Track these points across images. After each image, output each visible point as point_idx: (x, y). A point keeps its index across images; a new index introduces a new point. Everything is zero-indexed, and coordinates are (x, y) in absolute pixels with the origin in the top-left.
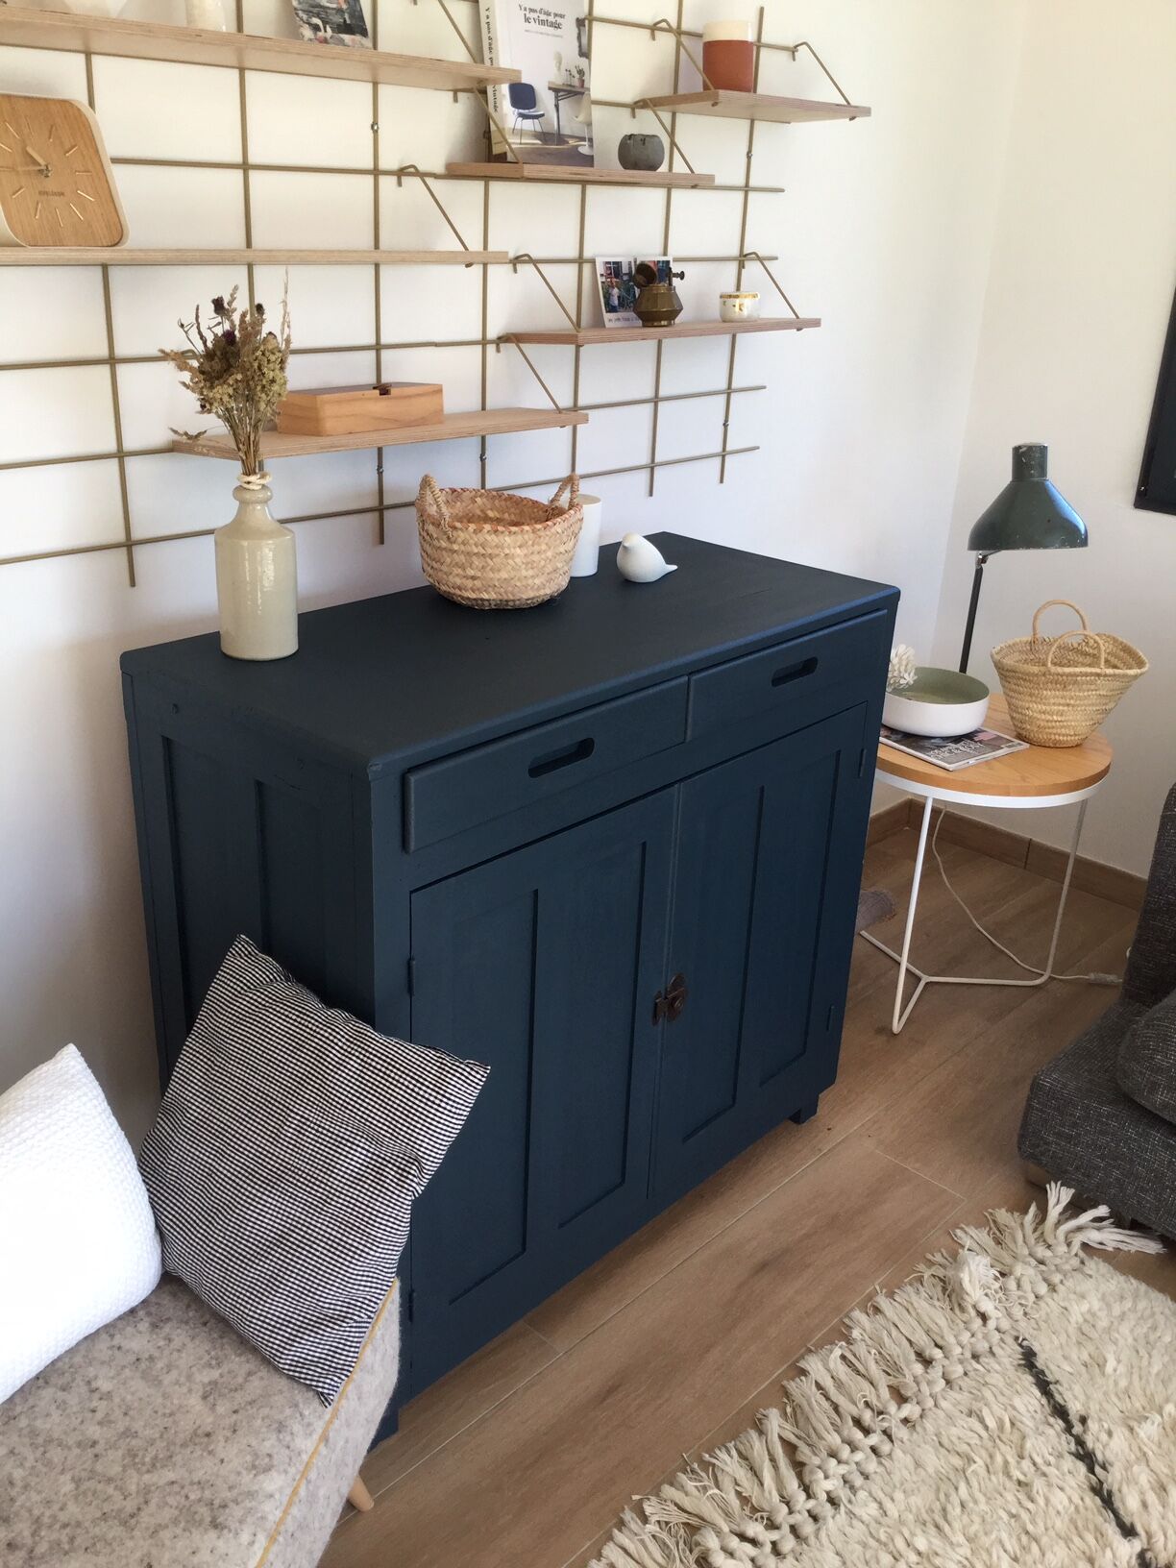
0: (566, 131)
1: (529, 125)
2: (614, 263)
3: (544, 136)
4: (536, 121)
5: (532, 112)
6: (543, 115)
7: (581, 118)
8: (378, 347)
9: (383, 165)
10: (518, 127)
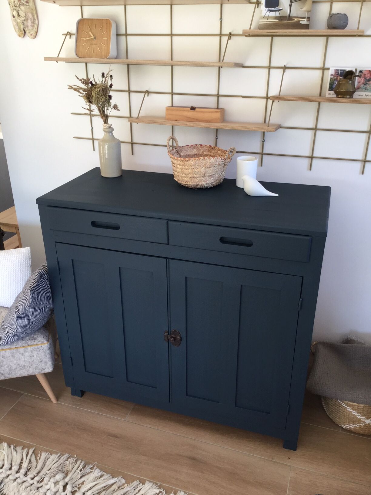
0: (293, 14)
1: (273, 14)
2: (341, 70)
3: (281, 18)
4: (277, 12)
5: (276, 9)
6: (282, 9)
7: (304, 9)
8: (218, 96)
9: (224, 32)
10: (267, 15)
